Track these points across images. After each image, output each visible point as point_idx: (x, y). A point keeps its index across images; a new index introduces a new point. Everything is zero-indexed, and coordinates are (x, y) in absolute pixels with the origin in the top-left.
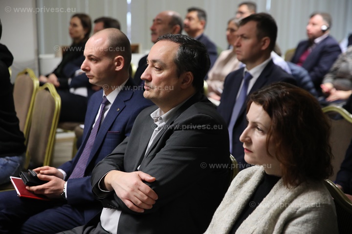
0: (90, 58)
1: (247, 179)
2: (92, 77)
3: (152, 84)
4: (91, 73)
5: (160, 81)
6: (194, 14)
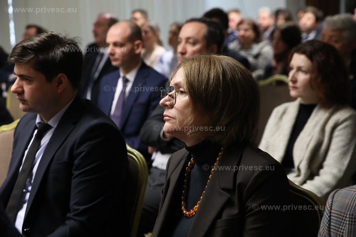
0: (115, 44)
1: (284, 113)
4: (117, 56)
6: (138, 15)
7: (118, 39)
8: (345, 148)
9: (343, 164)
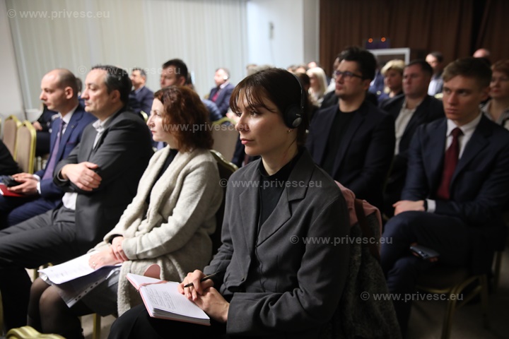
2: (50, 104)
3: (90, 101)
5: (96, 98)
6: (137, 73)
7: (48, 86)
8: (193, 196)
9: (188, 212)
